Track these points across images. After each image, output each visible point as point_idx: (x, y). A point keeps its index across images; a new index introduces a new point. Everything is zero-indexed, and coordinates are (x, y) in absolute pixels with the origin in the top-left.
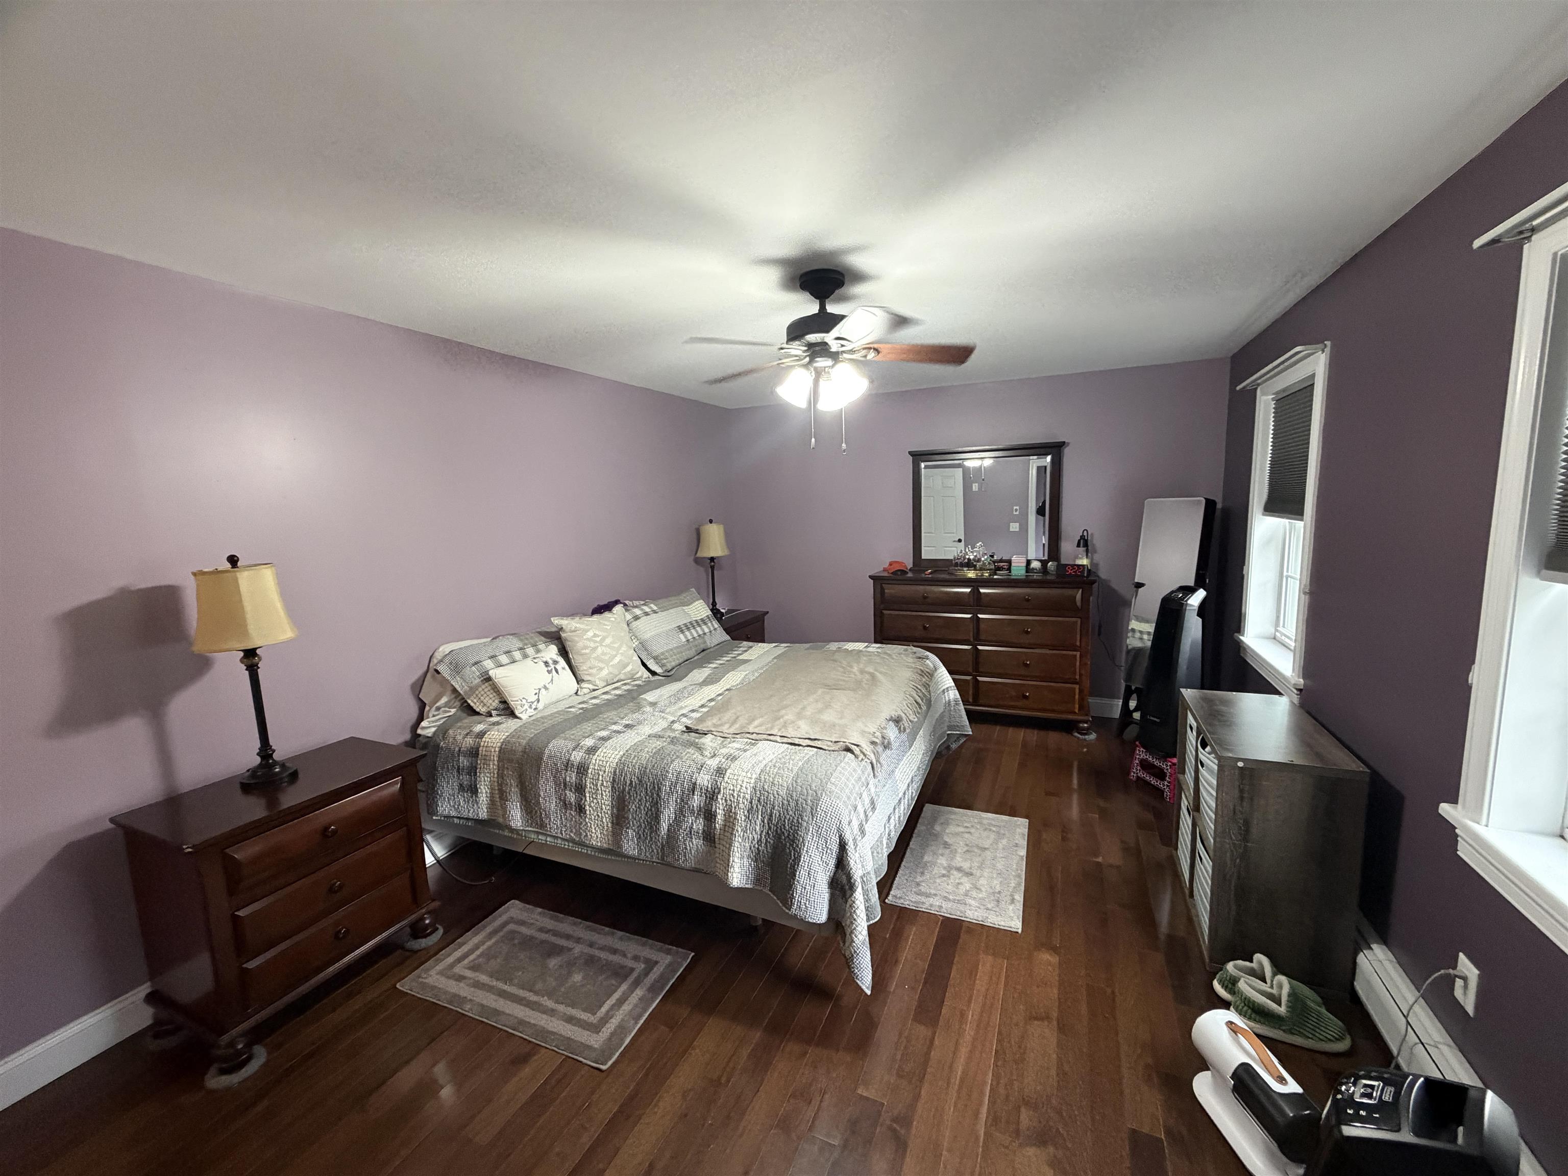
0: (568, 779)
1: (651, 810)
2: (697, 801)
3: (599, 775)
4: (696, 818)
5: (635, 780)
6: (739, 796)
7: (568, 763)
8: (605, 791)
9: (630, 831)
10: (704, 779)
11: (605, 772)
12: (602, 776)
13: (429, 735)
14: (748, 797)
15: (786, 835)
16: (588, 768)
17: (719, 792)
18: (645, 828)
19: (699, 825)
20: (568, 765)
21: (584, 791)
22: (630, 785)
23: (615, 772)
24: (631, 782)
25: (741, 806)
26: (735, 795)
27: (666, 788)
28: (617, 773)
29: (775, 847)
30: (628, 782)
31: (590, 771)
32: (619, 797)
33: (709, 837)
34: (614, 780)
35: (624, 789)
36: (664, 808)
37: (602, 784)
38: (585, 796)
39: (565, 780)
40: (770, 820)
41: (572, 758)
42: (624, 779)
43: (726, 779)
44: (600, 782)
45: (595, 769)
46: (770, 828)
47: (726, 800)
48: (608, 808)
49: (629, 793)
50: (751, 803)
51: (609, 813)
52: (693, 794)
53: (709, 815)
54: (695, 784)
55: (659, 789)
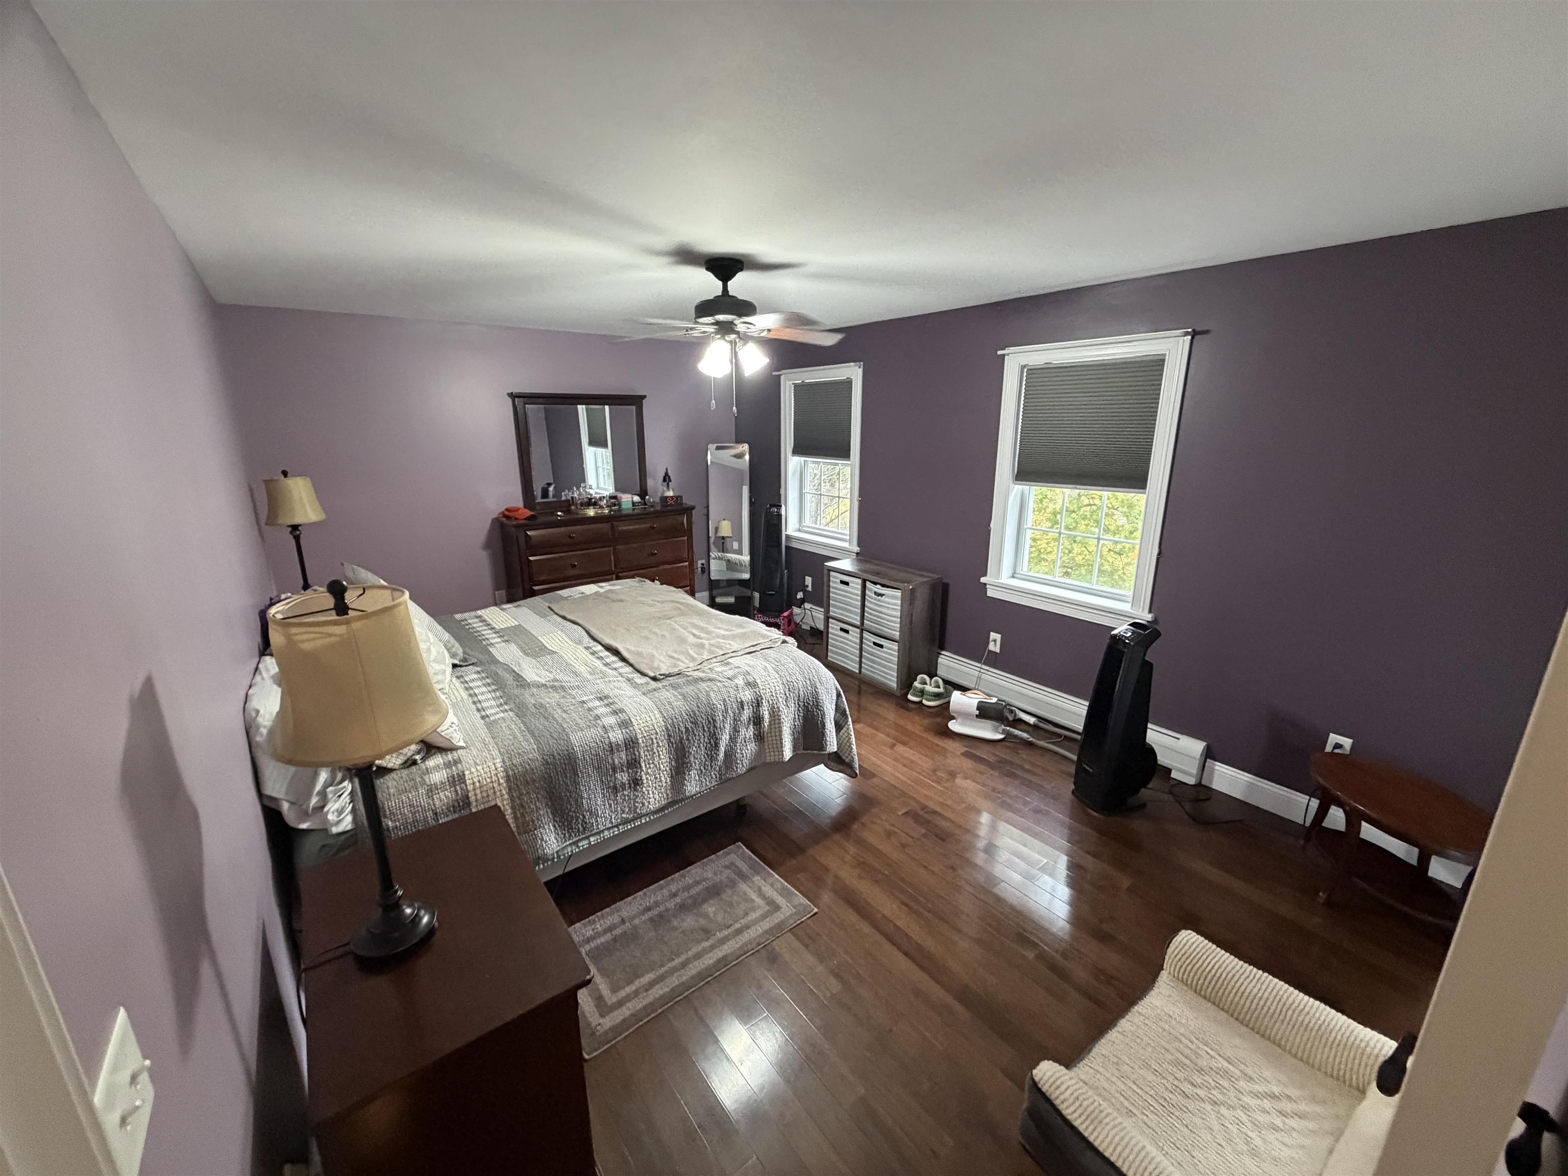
0: (616, 762)
1: (710, 742)
2: (747, 713)
3: (652, 739)
4: (747, 729)
5: (689, 725)
6: (776, 694)
7: (611, 747)
8: (662, 751)
9: (691, 773)
10: (747, 695)
11: (657, 733)
12: (656, 738)
13: (349, 827)
14: (782, 691)
15: (811, 704)
16: (637, 739)
17: (762, 699)
18: (706, 760)
19: (750, 732)
20: (612, 748)
21: (639, 763)
22: (686, 732)
23: (667, 729)
24: (687, 729)
25: (780, 700)
26: (774, 694)
27: (719, 717)
28: (670, 728)
29: (805, 718)
30: (684, 730)
31: (640, 741)
32: (676, 749)
33: (759, 737)
34: (669, 736)
35: (681, 739)
36: (722, 735)
37: (659, 746)
38: (641, 767)
39: (614, 764)
40: (799, 700)
41: (613, 740)
42: (679, 729)
43: (761, 688)
44: (656, 745)
45: (645, 737)
46: (799, 706)
47: (769, 702)
48: (665, 765)
49: (688, 739)
50: (785, 694)
51: (668, 768)
52: (743, 709)
53: (757, 720)
54: (742, 702)
55: (714, 721)
